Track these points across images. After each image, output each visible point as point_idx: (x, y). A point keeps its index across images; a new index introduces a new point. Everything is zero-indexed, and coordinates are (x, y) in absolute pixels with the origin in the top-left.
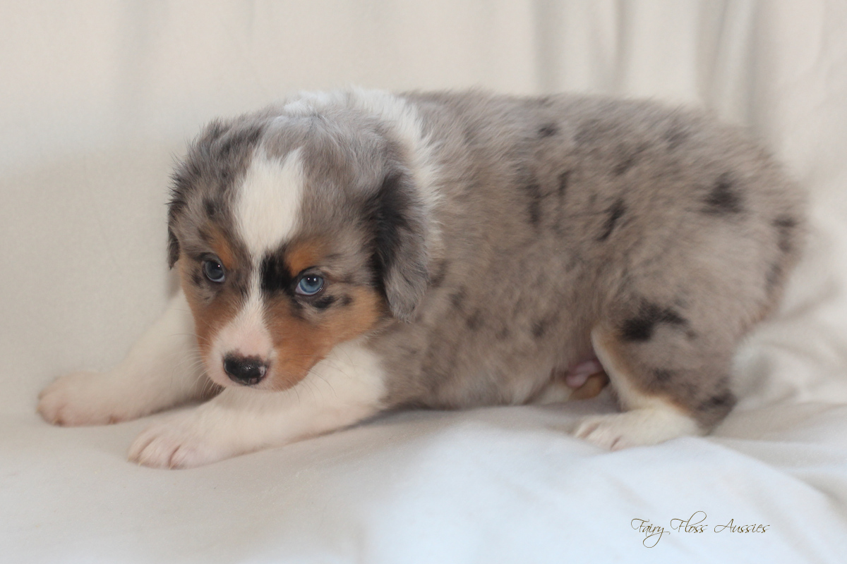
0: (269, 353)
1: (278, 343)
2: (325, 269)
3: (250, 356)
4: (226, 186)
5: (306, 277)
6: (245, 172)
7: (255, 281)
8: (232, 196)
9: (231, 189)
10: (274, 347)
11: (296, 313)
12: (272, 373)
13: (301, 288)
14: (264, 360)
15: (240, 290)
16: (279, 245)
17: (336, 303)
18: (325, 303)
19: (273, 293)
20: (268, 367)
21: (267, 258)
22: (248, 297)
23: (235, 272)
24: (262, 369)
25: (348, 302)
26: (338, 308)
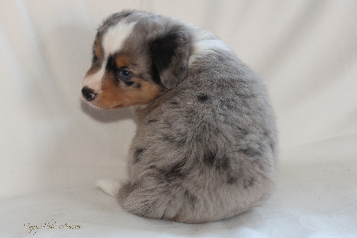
0: (99, 90)
1: (104, 88)
2: (131, 70)
3: (91, 89)
5: (123, 70)
10: (101, 89)
11: (116, 82)
12: (97, 99)
13: (121, 73)
14: (95, 92)
15: (99, 66)
16: (114, 53)
17: (135, 85)
18: (130, 84)
19: (109, 71)
20: (96, 95)
21: (110, 56)
22: (100, 69)
23: (99, 60)
24: (93, 95)
25: (139, 86)
26: (135, 88)
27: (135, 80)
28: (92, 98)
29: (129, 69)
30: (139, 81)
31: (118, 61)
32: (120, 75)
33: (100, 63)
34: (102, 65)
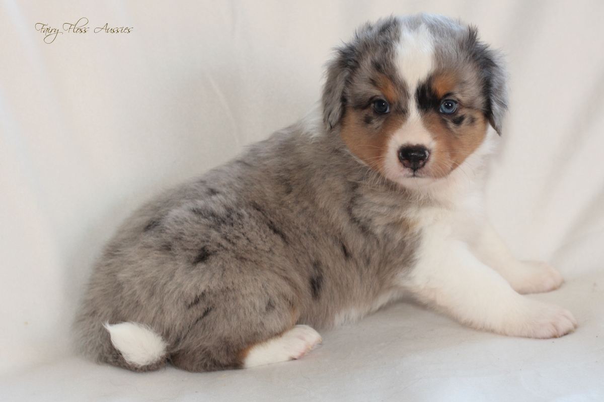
0: (430, 143)
1: (435, 138)
4: (387, 50)
6: (399, 40)
7: (412, 106)
8: (392, 55)
9: (390, 51)
10: (433, 140)
14: (428, 147)
15: (402, 112)
16: (427, 78)
17: (466, 120)
18: (458, 121)
19: (426, 110)
20: (430, 153)
21: (419, 87)
22: (409, 115)
23: (397, 103)
24: (427, 153)
25: (473, 121)
26: (468, 125)
27: (463, 112)
28: (427, 158)
29: (454, 97)
30: (469, 113)
31: (437, 88)
32: (441, 111)
33: (403, 107)
34: (409, 107)
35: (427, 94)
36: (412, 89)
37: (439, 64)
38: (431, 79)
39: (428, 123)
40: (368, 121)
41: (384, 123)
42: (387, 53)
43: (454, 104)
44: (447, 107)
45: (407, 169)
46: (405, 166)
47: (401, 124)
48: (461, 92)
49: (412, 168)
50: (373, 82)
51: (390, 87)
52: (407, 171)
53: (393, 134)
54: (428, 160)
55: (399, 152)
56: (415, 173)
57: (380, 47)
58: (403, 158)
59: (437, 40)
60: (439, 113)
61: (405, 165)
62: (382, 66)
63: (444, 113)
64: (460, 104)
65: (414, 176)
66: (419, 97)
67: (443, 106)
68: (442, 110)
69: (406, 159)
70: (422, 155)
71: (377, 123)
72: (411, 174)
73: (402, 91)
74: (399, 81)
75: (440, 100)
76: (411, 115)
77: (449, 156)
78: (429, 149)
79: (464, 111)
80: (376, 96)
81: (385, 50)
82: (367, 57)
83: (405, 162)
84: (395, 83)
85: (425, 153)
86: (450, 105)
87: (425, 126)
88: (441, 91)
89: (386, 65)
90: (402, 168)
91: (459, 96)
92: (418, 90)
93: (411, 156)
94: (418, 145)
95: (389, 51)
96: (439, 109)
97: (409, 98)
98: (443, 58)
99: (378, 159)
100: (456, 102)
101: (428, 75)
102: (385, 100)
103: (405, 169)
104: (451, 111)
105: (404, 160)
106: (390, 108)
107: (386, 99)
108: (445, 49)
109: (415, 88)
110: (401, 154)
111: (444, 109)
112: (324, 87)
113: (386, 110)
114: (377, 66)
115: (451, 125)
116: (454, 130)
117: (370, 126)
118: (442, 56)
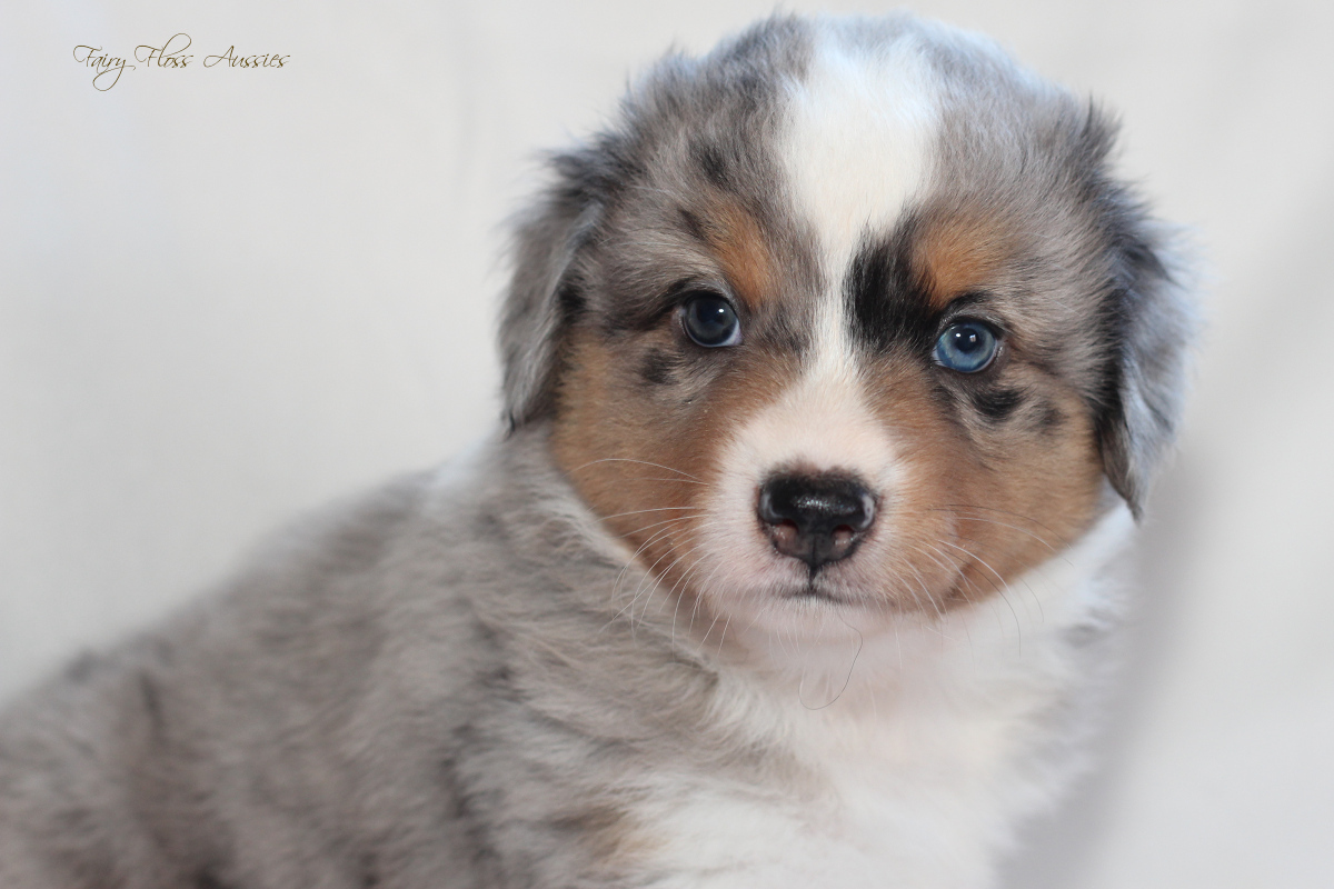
0: (885, 469)
4: (754, 107)
6: (803, 72)
9: (767, 108)
10: (896, 458)
14: (873, 484)
15: (789, 344)
16: (898, 223)
17: (1026, 408)
18: (998, 406)
19: (882, 346)
20: (878, 507)
21: (864, 253)
22: (815, 358)
23: (772, 309)
24: (868, 503)
25: (1050, 419)
26: (1031, 429)
27: (1018, 377)
28: (865, 524)
29: (992, 309)
30: (1042, 388)
31: (933, 264)
32: (935, 355)
33: (795, 323)
34: (817, 326)
35: (892, 284)
36: (837, 262)
37: (952, 178)
38: (911, 228)
39: (883, 398)
40: (655, 372)
41: (718, 381)
42: (752, 119)
43: (988, 337)
44: (962, 346)
45: (789, 560)
46: (779, 548)
47: (780, 388)
48: (1022, 294)
49: (803, 559)
50: (692, 224)
51: (755, 246)
52: (787, 573)
53: (743, 423)
54: (869, 532)
55: (760, 493)
56: (815, 581)
57: (726, 100)
58: (774, 515)
59: (955, 91)
60: (929, 362)
61: (782, 545)
62: (732, 163)
63: (949, 369)
64: (1012, 345)
65: (811, 591)
66: (858, 292)
67: (944, 339)
68: (942, 353)
69: (787, 523)
70: (850, 510)
71: (687, 384)
72: (800, 582)
73: (795, 265)
74: (790, 226)
75: (939, 314)
76: (822, 357)
77: (949, 529)
78: (879, 491)
79: (1022, 374)
80: (694, 278)
81: (749, 106)
82: (675, 133)
83: (782, 533)
84: (772, 233)
85: (860, 505)
86: (973, 337)
87: (872, 403)
88: (947, 281)
89: (743, 158)
90: (766, 558)
91: (1009, 311)
92: (857, 266)
93: (807, 510)
94: (835, 469)
95: (761, 109)
96: (929, 348)
97: (820, 292)
98: (967, 157)
99: (678, 514)
100: (996, 332)
101: (904, 210)
102: (728, 295)
103: (778, 562)
104: (975, 362)
105: (775, 523)
106: (745, 327)
107: (733, 290)
108: (982, 129)
109: (847, 258)
110: (766, 498)
111: (949, 354)
112: (503, 300)
113: (727, 334)
114: (712, 166)
115: (969, 416)
116: (977, 436)
117: (662, 394)
118: (965, 149)
